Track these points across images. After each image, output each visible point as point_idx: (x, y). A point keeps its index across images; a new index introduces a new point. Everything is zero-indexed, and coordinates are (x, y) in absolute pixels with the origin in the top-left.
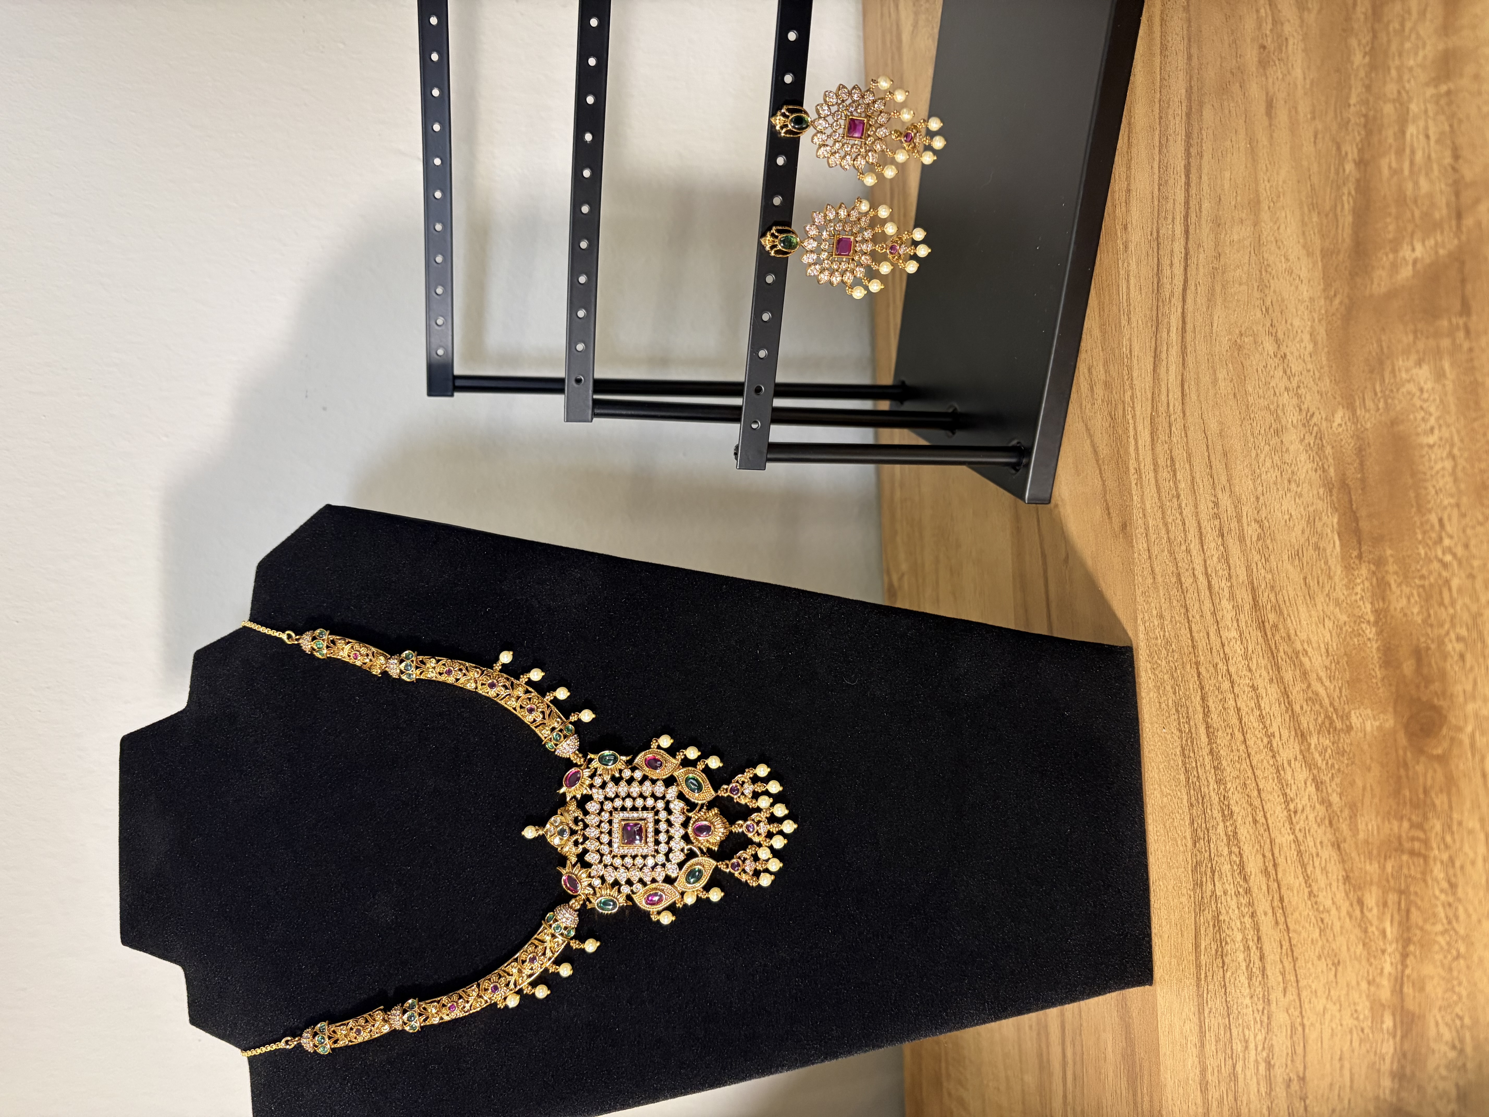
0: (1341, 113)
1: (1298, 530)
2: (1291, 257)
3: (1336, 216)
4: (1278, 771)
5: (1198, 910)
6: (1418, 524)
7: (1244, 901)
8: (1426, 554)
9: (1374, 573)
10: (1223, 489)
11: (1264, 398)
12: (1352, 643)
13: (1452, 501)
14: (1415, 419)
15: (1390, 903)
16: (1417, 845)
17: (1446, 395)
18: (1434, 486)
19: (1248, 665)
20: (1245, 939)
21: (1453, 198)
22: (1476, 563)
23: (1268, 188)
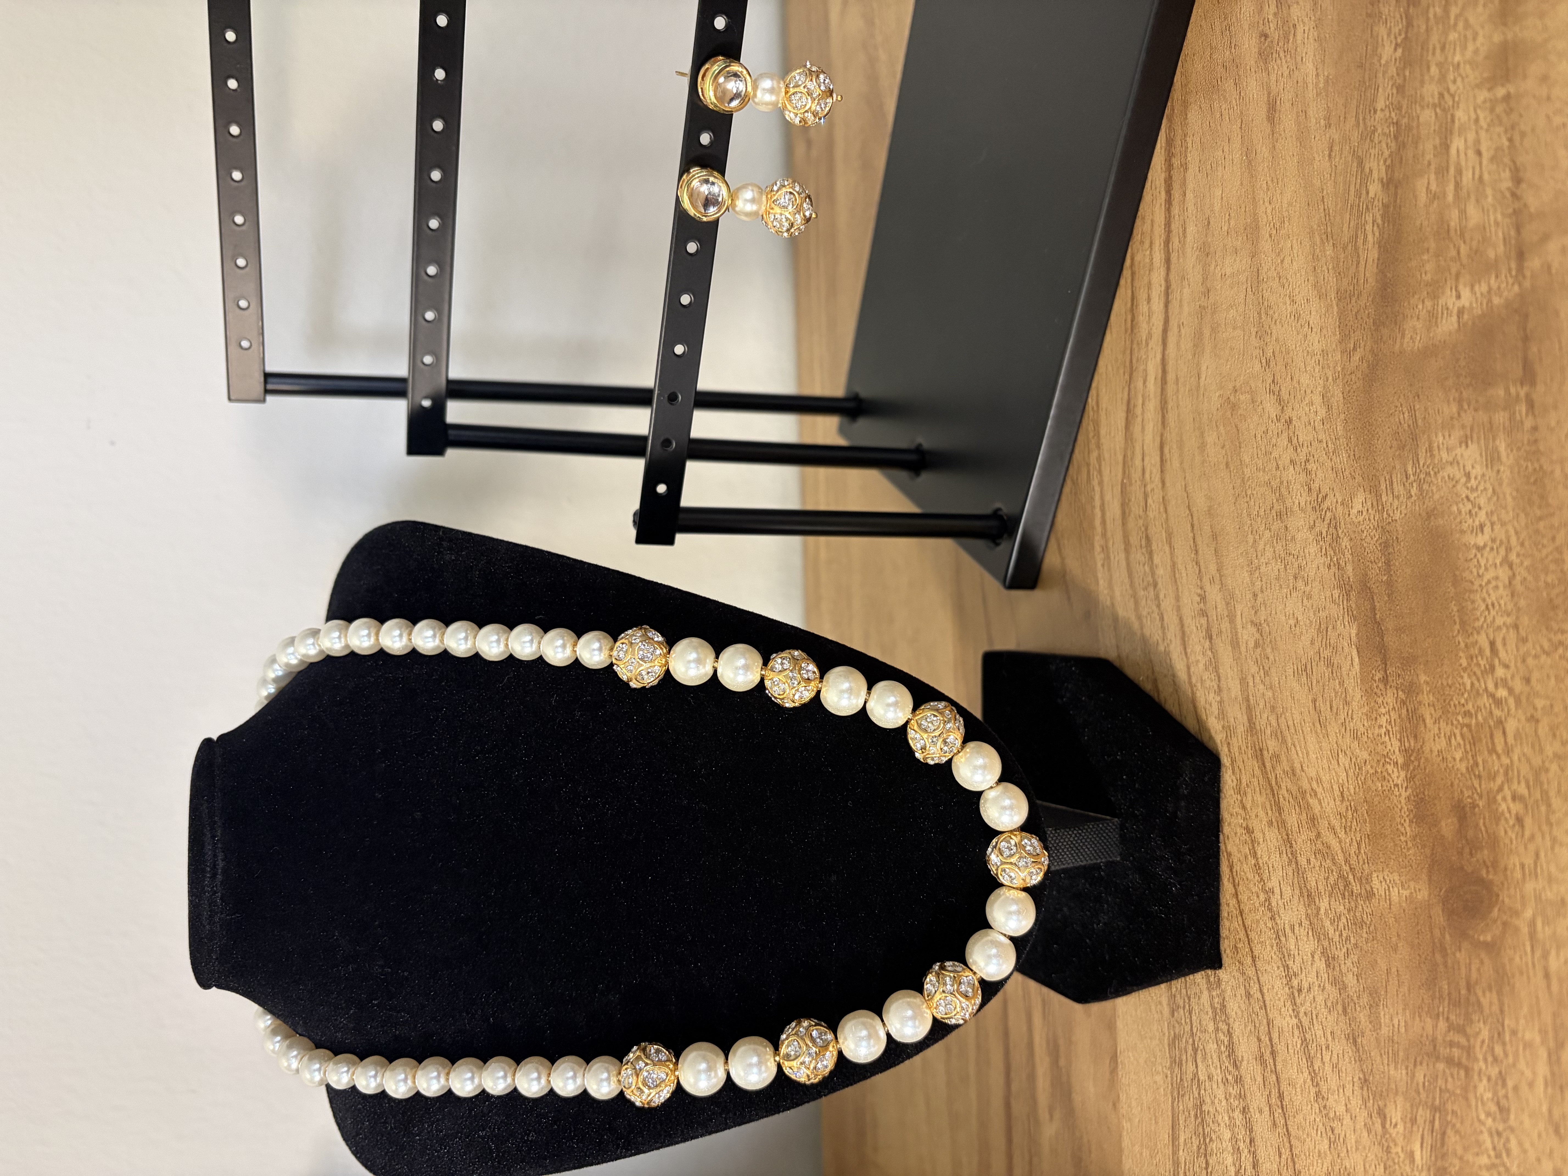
0: (1364, 119)
1: (1306, 639)
2: (1298, 299)
3: (1356, 249)
4: (1278, 937)
5: (1175, 1094)
6: (1462, 645)
7: (1234, 1091)
8: (1472, 684)
9: (1403, 702)
10: (1212, 581)
11: (1264, 471)
12: (1374, 788)
13: (1509, 621)
14: (1460, 512)
15: (1420, 1120)
16: (1456, 1052)
17: (1500, 484)
18: (1484, 600)
19: (1242, 801)
20: (1234, 1139)
21: (1513, 233)
22: (1540, 703)
23: (1269, 211)
